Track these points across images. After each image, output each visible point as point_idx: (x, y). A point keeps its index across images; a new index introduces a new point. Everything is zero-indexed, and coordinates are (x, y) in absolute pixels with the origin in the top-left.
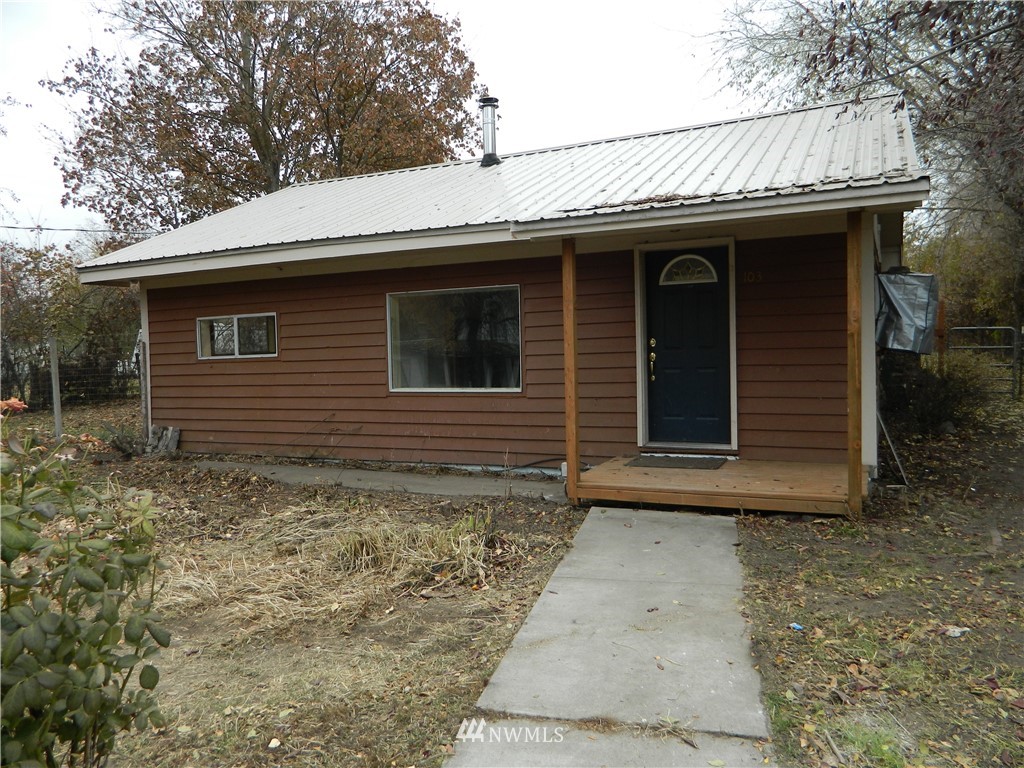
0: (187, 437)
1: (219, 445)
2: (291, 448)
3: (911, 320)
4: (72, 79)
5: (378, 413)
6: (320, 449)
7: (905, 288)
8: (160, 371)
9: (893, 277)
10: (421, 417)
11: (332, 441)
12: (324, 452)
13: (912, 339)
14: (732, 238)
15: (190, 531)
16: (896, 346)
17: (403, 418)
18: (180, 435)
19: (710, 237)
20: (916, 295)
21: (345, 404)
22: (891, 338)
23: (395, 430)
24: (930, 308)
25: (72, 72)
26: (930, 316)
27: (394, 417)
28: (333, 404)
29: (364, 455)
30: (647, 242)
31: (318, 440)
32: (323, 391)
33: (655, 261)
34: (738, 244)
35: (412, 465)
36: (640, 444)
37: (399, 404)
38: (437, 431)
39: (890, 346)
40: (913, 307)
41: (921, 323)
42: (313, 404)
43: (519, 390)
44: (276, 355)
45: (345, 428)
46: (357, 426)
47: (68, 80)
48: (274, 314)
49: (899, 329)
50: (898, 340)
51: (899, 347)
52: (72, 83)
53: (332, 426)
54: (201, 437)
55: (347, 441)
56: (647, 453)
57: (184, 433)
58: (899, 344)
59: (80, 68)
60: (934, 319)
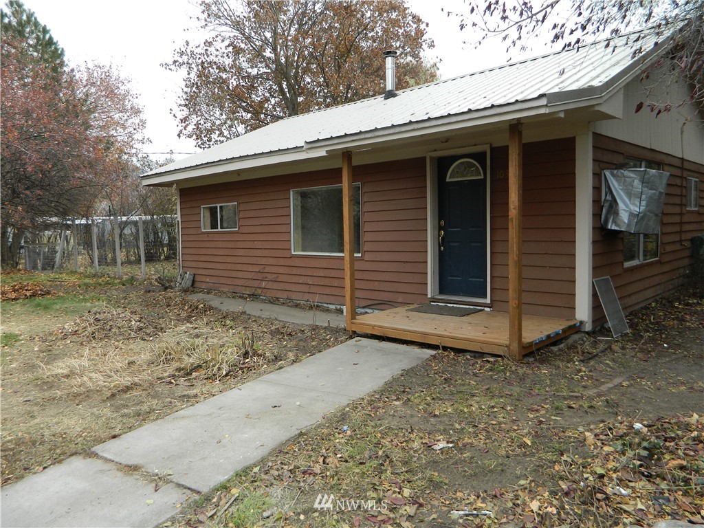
0: (197, 278)
1: (211, 284)
2: (244, 288)
3: (627, 206)
4: (177, 61)
5: (286, 268)
6: (258, 289)
7: (625, 180)
8: (186, 238)
9: (615, 172)
10: (309, 272)
11: (264, 284)
12: (259, 291)
13: (626, 221)
14: (489, 145)
15: (130, 334)
16: (614, 227)
17: (299, 272)
18: (194, 277)
19: (475, 145)
20: (632, 186)
21: (271, 261)
22: (611, 221)
23: (295, 279)
24: (644, 196)
25: (177, 58)
26: (644, 203)
27: (294, 271)
28: (264, 261)
29: (279, 295)
30: (435, 150)
31: (256, 284)
32: (259, 253)
33: (443, 164)
34: (492, 149)
35: (299, 302)
36: (429, 296)
37: (297, 262)
38: (316, 281)
39: (609, 228)
40: (629, 195)
41: (636, 209)
42: (254, 260)
43: (360, 255)
44: (237, 229)
45: (270, 277)
46: (276, 275)
47: (175, 62)
48: (236, 203)
49: (616, 213)
50: (615, 222)
51: (617, 228)
52: (177, 64)
53: (265, 275)
54: (203, 279)
55: (270, 285)
56: (434, 302)
57: (197, 276)
58: (616, 225)
59: (182, 54)
60: (647, 205)
